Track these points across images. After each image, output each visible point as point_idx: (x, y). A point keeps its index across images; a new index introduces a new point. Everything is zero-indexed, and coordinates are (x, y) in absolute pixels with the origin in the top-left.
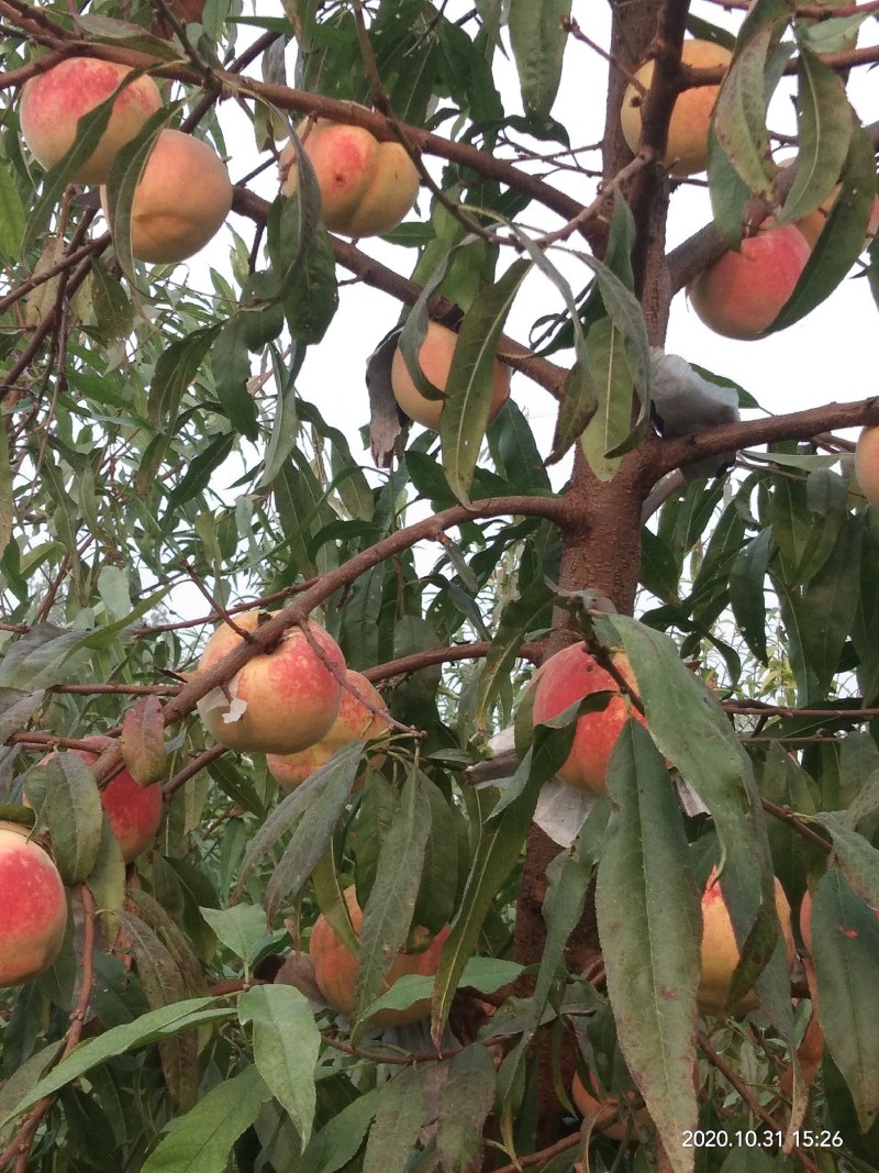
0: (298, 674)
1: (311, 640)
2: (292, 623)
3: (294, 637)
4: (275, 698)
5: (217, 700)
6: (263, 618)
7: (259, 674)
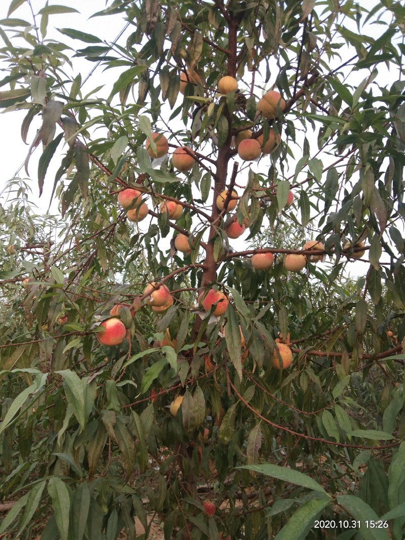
0: (162, 293)
1: (164, 288)
2: (161, 285)
3: (161, 287)
4: (158, 297)
5: (149, 298)
6: (156, 284)
7: (156, 293)
